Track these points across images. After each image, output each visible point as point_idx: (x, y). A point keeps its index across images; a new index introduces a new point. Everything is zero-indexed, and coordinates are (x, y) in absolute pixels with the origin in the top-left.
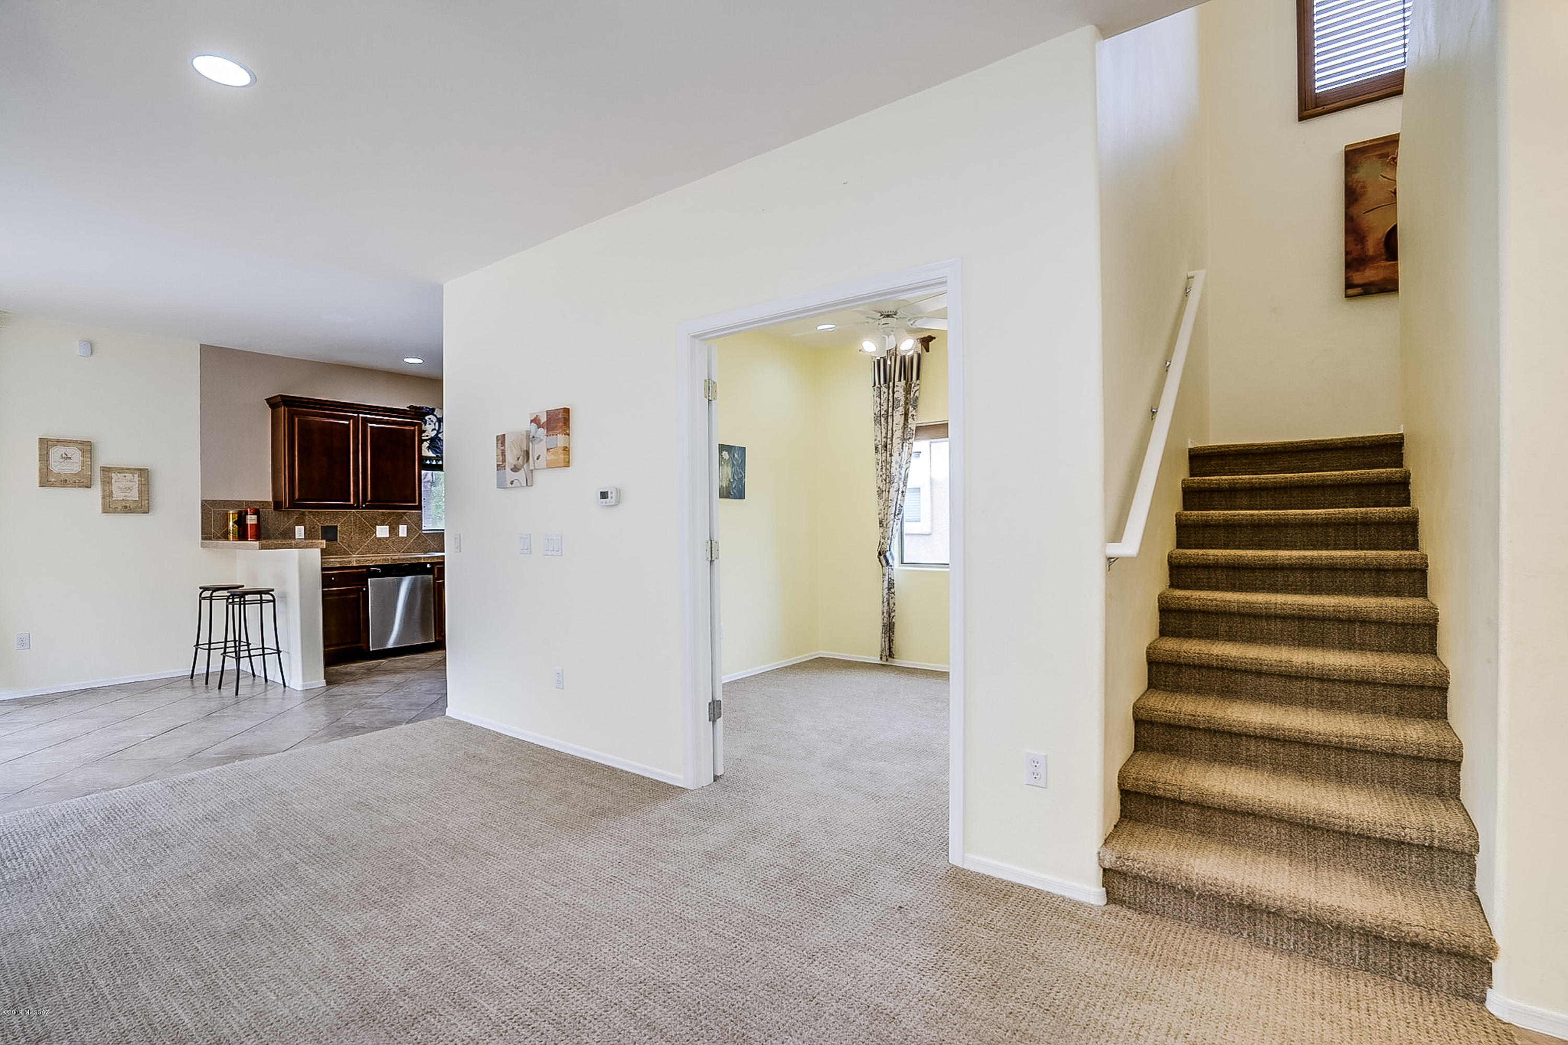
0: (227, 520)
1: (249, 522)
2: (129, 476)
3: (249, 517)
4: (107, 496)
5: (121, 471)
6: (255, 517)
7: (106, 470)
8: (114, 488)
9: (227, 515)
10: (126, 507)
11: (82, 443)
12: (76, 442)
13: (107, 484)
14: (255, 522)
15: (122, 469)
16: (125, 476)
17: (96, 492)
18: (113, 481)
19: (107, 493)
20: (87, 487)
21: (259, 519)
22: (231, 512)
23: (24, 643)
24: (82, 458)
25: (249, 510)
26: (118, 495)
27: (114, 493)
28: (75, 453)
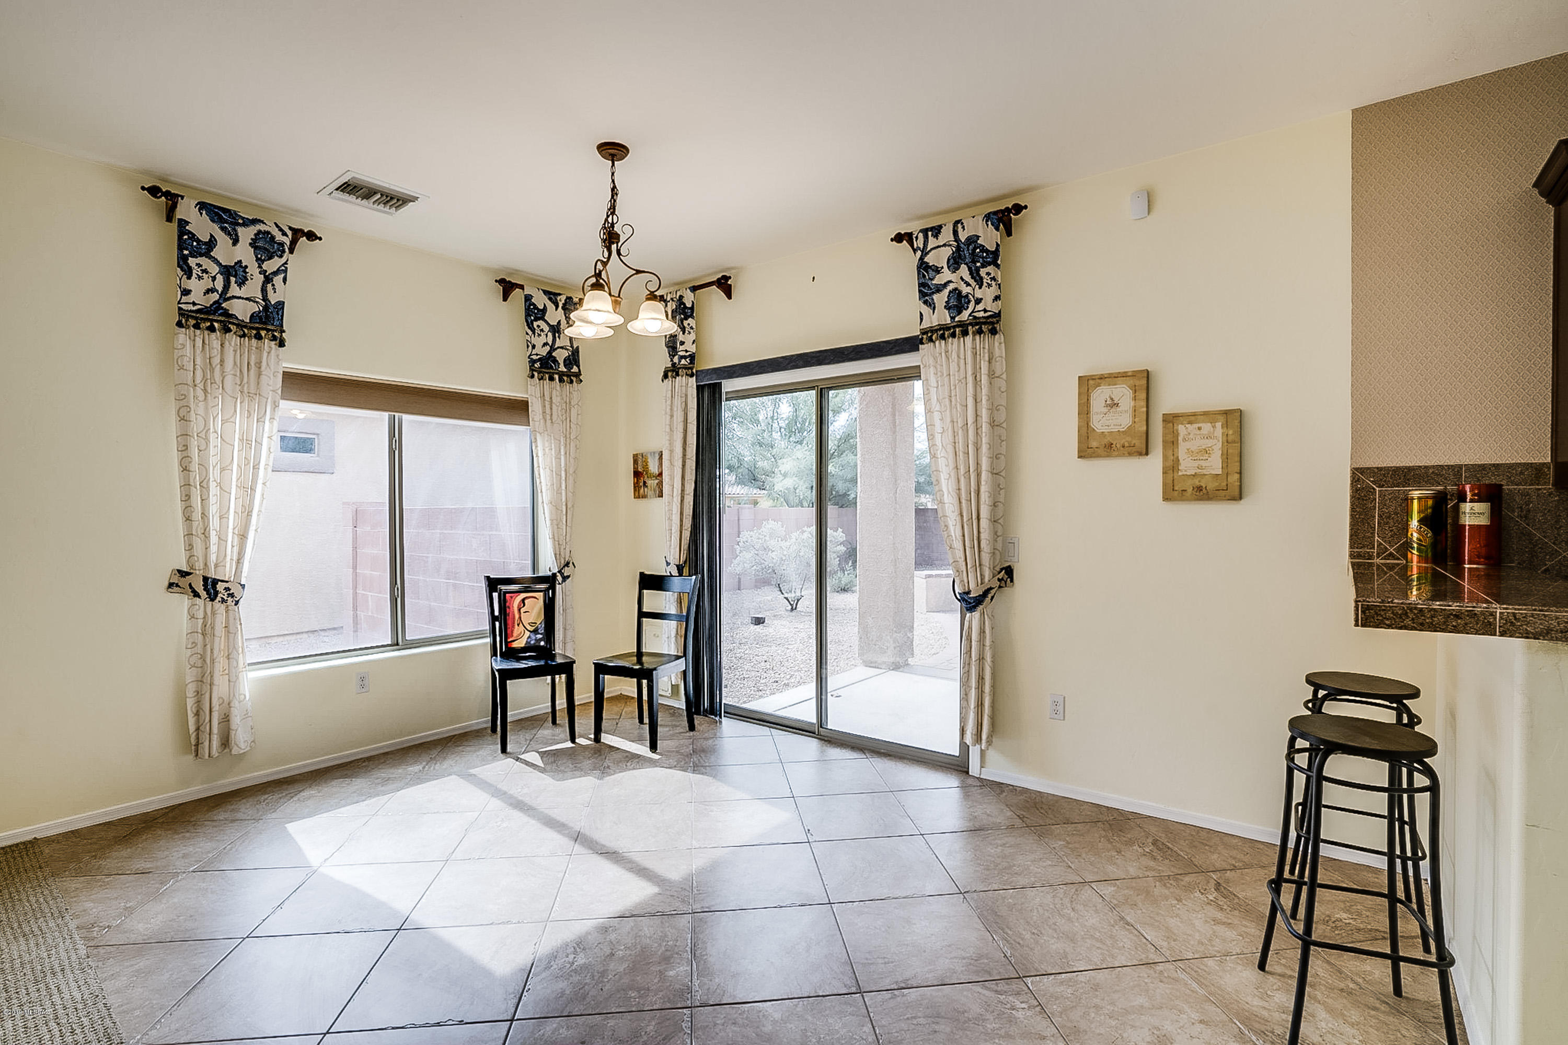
0: (1408, 513)
1: (1468, 520)
2: (1207, 427)
3: (1467, 507)
4: (1171, 467)
5: (1192, 418)
6: (1482, 507)
7: (1171, 420)
8: (1182, 453)
9: (1407, 500)
10: (1200, 489)
11: (1135, 374)
12: (1124, 375)
13: (1171, 443)
14: (1484, 521)
15: (1194, 415)
16: (1199, 429)
17: (1155, 463)
18: (1180, 438)
19: (1170, 463)
20: (1140, 454)
21: (1496, 513)
22: (1416, 494)
23: (1059, 709)
24: (1132, 403)
25: (1468, 488)
26: (1187, 466)
27: (1181, 461)
28: (1123, 393)
